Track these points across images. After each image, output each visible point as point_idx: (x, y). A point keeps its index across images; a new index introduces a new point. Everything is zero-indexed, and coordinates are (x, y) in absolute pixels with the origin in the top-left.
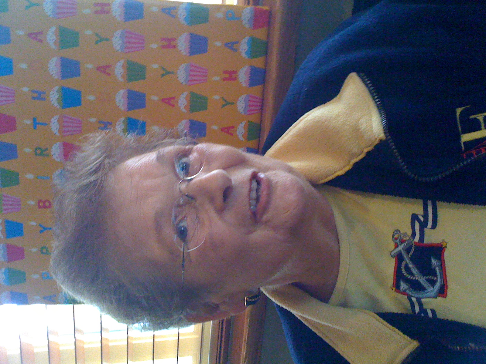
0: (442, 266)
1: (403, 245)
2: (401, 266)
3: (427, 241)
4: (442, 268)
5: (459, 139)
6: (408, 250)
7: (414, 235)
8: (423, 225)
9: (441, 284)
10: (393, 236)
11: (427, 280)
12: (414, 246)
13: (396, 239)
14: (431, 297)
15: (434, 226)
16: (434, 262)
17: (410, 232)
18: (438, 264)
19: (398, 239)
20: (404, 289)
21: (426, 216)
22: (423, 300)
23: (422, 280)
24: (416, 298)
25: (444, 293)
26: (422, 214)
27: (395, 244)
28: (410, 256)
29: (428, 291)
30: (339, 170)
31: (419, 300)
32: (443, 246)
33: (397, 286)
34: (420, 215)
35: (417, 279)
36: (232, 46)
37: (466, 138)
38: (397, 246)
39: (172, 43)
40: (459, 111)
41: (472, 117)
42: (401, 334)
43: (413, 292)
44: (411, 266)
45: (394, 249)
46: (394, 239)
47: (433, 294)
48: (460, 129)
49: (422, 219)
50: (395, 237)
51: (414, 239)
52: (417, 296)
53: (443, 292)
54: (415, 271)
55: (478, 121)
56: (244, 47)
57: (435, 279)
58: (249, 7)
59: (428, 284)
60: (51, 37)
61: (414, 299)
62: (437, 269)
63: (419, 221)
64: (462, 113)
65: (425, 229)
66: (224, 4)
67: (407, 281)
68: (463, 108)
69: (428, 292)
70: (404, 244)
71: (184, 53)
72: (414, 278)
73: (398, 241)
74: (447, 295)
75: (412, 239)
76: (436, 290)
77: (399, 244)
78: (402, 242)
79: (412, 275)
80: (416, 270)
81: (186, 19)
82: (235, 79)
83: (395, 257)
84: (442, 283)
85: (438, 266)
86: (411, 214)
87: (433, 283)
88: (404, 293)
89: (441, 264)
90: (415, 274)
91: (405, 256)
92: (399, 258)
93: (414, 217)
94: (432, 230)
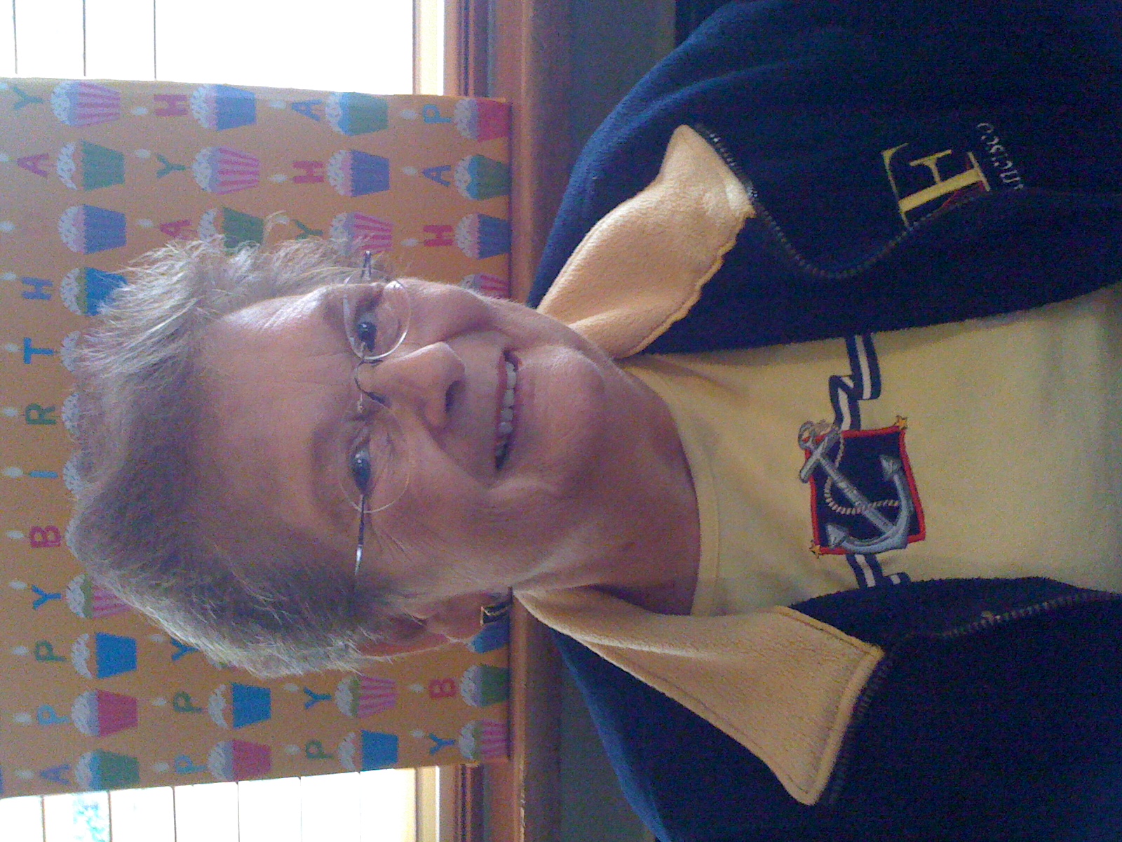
0: (905, 470)
1: (820, 450)
2: (823, 493)
3: (866, 425)
4: (905, 474)
5: (896, 208)
6: (831, 454)
7: (839, 418)
8: (855, 396)
9: (910, 512)
10: (800, 436)
11: (880, 509)
12: (842, 441)
13: (806, 441)
14: (895, 548)
15: (876, 393)
16: (888, 465)
17: (830, 417)
18: (895, 467)
19: (809, 438)
20: (836, 542)
21: (856, 375)
22: (879, 557)
23: (870, 512)
24: (865, 555)
25: (918, 532)
26: (850, 373)
27: (806, 450)
28: (837, 464)
29: (885, 536)
30: (675, 311)
31: (870, 557)
32: (900, 428)
33: (822, 539)
34: (845, 376)
35: (859, 511)
36: (438, 174)
37: (908, 204)
38: (809, 454)
39: (317, 172)
40: (888, 155)
41: (914, 163)
42: (843, 635)
43: (856, 543)
44: (842, 485)
45: (806, 462)
46: (802, 443)
47: (897, 540)
48: (894, 188)
49: (850, 384)
50: (804, 437)
51: (840, 428)
52: (865, 549)
53: (916, 530)
54: (852, 494)
55: (925, 170)
56: (462, 177)
57: (896, 504)
58: (467, 99)
59: (884, 519)
60: (65, 165)
61: (860, 559)
62: (896, 478)
63: (845, 388)
64: (893, 158)
65: (860, 402)
66: (417, 93)
67: (839, 520)
68: (894, 150)
69: (886, 539)
70: (823, 443)
71: (342, 192)
72: (853, 512)
73: (809, 444)
74: (924, 534)
75: (837, 428)
76: (901, 531)
77: (812, 447)
78: (818, 441)
79: (849, 504)
80: (855, 492)
81: (340, 124)
82: (449, 242)
83: (809, 479)
84: (912, 509)
85: (897, 472)
86: (827, 379)
87: (892, 514)
88: (838, 550)
89: (900, 465)
90: (854, 501)
91: (829, 470)
92: (817, 477)
93: (835, 383)
94: (874, 401)
